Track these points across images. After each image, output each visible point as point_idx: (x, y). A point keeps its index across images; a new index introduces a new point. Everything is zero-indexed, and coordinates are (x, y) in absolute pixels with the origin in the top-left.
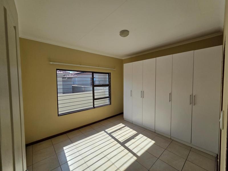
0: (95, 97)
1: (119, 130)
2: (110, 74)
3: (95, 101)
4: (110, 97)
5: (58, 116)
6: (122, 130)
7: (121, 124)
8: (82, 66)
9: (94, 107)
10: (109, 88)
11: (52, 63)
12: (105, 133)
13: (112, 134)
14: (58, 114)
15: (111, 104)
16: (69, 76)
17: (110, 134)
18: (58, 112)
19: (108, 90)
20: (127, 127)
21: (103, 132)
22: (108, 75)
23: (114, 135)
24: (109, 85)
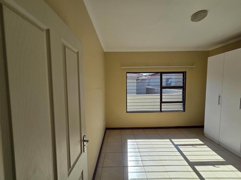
0: (163, 100)
1: (192, 147)
2: (185, 73)
3: (162, 104)
4: (184, 102)
5: (127, 112)
6: (196, 147)
7: (198, 140)
8: (149, 67)
9: (161, 111)
10: (183, 90)
11: (123, 67)
12: (171, 143)
13: (179, 147)
14: (127, 111)
15: (185, 111)
16: (142, 78)
17: (176, 146)
18: (127, 109)
19: (181, 93)
20: (206, 146)
21: (168, 140)
22: (182, 74)
23: (182, 149)
24: (183, 88)
